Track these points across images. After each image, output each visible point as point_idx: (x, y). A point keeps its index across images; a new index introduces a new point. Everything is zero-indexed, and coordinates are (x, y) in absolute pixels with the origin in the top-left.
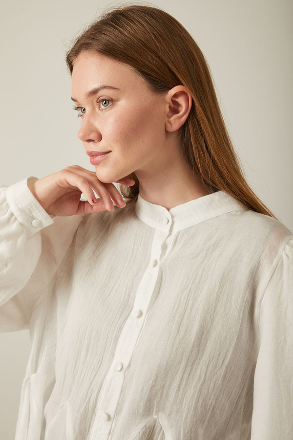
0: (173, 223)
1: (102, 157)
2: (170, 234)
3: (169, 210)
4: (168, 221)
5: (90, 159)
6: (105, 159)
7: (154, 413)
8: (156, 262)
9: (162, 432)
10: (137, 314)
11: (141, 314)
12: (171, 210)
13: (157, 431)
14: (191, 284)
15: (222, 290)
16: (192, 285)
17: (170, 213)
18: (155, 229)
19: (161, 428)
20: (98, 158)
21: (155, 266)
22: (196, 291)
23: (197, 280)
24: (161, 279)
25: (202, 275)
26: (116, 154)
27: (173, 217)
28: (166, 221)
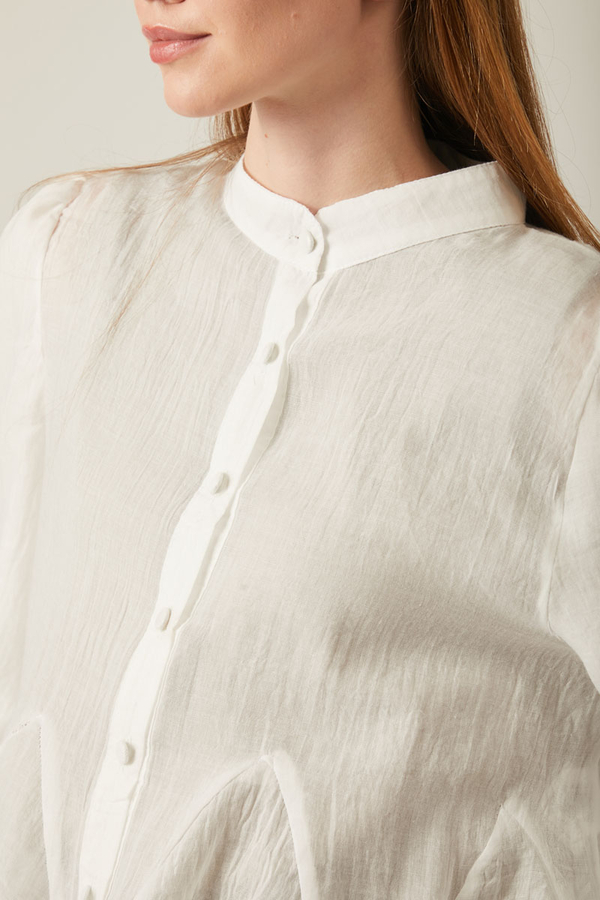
0: (327, 247)
1: (184, 45)
2: (319, 277)
3: (314, 212)
4: (315, 244)
5: (151, 49)
6: (193, 52)
7: (262, 749)
8: (275, 350)
9: (278, 801)
10: (216, 483)
11: (224, 483)
12: (322, 212)
13: (265, 798)
14: (364, 415)
15: (445, 441)
16: (367, 418)
17: (319, 220)
18: (276, 262)
19: (277, 792)
20: (171, 48)
21: (271, 359)
22: (376, 434)
23: (380, 408)
24: (287, 395)
25: (395, 396)
26: (221, 45)
27: (326, 231)
28: (309, 241)
